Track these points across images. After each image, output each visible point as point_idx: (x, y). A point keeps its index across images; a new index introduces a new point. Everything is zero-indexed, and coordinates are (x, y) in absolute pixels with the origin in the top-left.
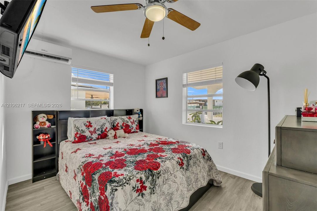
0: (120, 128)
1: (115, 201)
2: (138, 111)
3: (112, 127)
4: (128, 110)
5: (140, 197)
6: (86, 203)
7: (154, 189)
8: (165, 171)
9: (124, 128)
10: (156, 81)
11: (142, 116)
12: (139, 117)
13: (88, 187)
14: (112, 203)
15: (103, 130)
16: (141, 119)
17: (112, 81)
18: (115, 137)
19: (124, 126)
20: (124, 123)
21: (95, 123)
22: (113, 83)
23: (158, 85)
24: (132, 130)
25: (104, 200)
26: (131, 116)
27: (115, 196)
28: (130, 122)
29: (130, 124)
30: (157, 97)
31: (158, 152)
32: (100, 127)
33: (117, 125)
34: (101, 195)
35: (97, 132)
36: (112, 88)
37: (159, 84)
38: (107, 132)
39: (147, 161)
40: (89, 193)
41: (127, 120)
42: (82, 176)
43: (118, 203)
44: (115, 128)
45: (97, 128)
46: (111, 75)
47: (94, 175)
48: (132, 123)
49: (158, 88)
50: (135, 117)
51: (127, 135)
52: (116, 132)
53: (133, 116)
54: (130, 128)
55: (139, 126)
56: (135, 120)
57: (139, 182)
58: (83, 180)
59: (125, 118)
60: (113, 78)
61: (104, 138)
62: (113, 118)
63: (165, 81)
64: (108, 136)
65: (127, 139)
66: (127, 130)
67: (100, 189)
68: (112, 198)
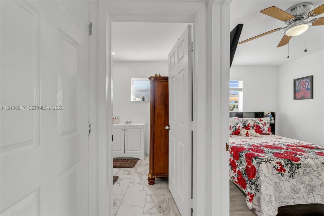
0: (251, 128)
1: (260, 169)
2: (269, 114)
3: (244, 127)
4: (258, 113)
5: (280, 175)
6: (234, 171)
7: (293, 175)
8: (306, 165)
9: (255, 128)
10: (295, 81)
11: (274, 120)
12: (271, 120)
13: (235, 161)
14: (258, 170)
15: (237, 128)
16: (273, 122)
17: (241, 86)
18: (247, 135)
19: (255, 127)
20: (255, 124)
21: (231, 122)
22: (242, 89)
23: (297, 85)
24: (263, 131)
25: (251, 168)
26: (262, 119)
27: (260, 166)
28: (261, 124)
29: (261, 125)
30: (295, 98)
31: (298, 151)
32: (234, 125)
33: (248, 125)
34: (248, 165)
35: (232, 129)
36: (241, 93)
37: (299, 84)
38: (240, 130)
39: (286, 154)
40: (237, 165)
41: (258, 121)
42: (230, 154)
43: (262, 171)
44: (246, 127)
45: (232, 126)
46: (240, 81)
47: (241, 153)
48: (264, 125)
49: (298, 88)
50: (266, 120)
51: (258, 134)
52: (247, 131)
53: (264, 118)
54: (261, 130)
55: (271, 129)
56: (267, 122)
57: (279, 165)
58: (231, 156)
59: (257, 120)
60: (242, 84)
61: (237, 135)
62: (245, 119)
63: (308, 80)
64: (241, 133)
65: (258, 138)
66: (258, 130)
67: (247, 162)
68: (258, 167)
